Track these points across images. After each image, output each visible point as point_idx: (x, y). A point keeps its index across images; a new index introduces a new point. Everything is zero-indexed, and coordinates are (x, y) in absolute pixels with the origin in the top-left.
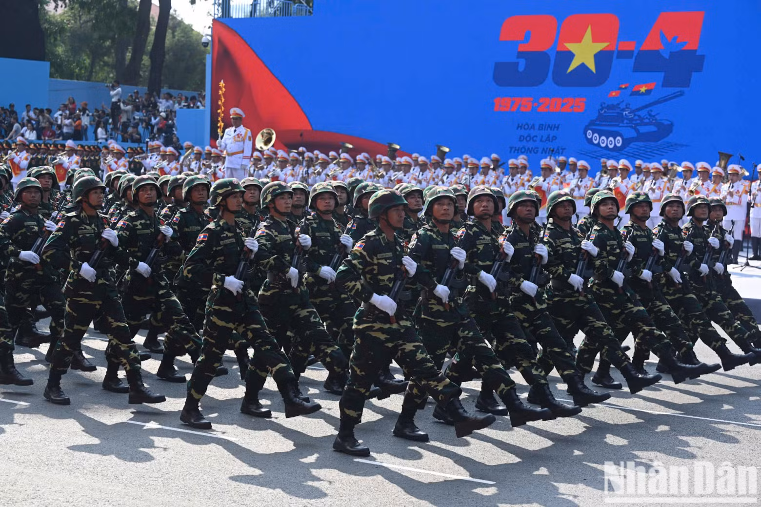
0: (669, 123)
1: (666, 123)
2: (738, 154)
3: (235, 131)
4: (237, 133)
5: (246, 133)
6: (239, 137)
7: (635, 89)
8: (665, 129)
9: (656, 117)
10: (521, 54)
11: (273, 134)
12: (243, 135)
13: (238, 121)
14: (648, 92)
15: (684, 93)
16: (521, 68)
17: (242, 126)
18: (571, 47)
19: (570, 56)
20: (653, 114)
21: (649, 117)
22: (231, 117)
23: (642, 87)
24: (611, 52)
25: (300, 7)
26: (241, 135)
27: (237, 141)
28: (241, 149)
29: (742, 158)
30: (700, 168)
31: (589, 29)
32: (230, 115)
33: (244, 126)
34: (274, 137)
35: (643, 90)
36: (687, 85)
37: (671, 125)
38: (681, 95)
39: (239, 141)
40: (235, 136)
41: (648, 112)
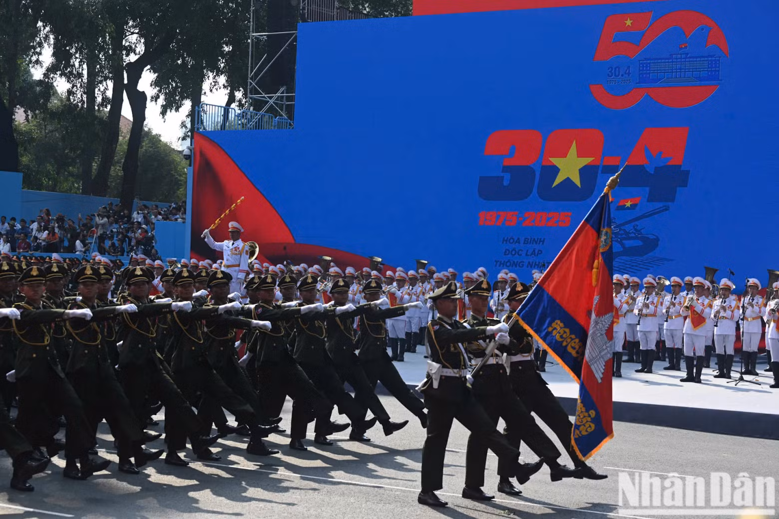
0: (655, 237)
1: (651, 237)
2: (728, 269)
3: (233, 244)
4: (235, 246)
5: (243, 247)
6: (236, 250)
7: (621, 204)
8: (651, 244)
9: (642, 231)
10: (506, 169)
11: (256, 247)
12: (240, 249)
13: (235, 235)
14: (633, 206)
15: (669, 207)
16: (506, 183)
17: (240, 240)
18: (556, 161)
19: (555, 170)
20: (639, 228)
21: (634, 231)
22: (230, 230)
23: (627, 202)
24: (597, 167)
25: (281, 120)
26: (239, 248)
27: (234, 254)
28: (238, 263)
29: (732, 273)
30: (696, 283)
31: (574, 144)
32: (229, 228)
33: (242, 241)
34: (257, 250)
35: (628, 204)
36: (673, 200)
37: (657, 240)
38: (666, 210)
39: (236, 254)
40: (232, 249)
41: (634, 227)
